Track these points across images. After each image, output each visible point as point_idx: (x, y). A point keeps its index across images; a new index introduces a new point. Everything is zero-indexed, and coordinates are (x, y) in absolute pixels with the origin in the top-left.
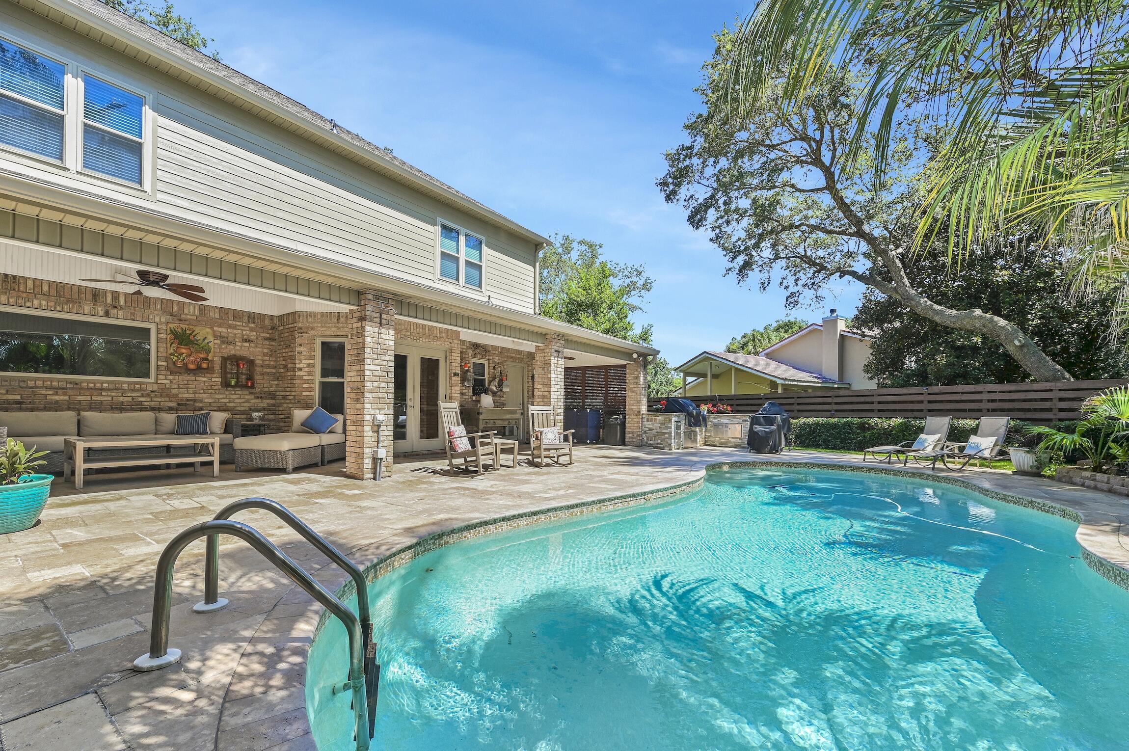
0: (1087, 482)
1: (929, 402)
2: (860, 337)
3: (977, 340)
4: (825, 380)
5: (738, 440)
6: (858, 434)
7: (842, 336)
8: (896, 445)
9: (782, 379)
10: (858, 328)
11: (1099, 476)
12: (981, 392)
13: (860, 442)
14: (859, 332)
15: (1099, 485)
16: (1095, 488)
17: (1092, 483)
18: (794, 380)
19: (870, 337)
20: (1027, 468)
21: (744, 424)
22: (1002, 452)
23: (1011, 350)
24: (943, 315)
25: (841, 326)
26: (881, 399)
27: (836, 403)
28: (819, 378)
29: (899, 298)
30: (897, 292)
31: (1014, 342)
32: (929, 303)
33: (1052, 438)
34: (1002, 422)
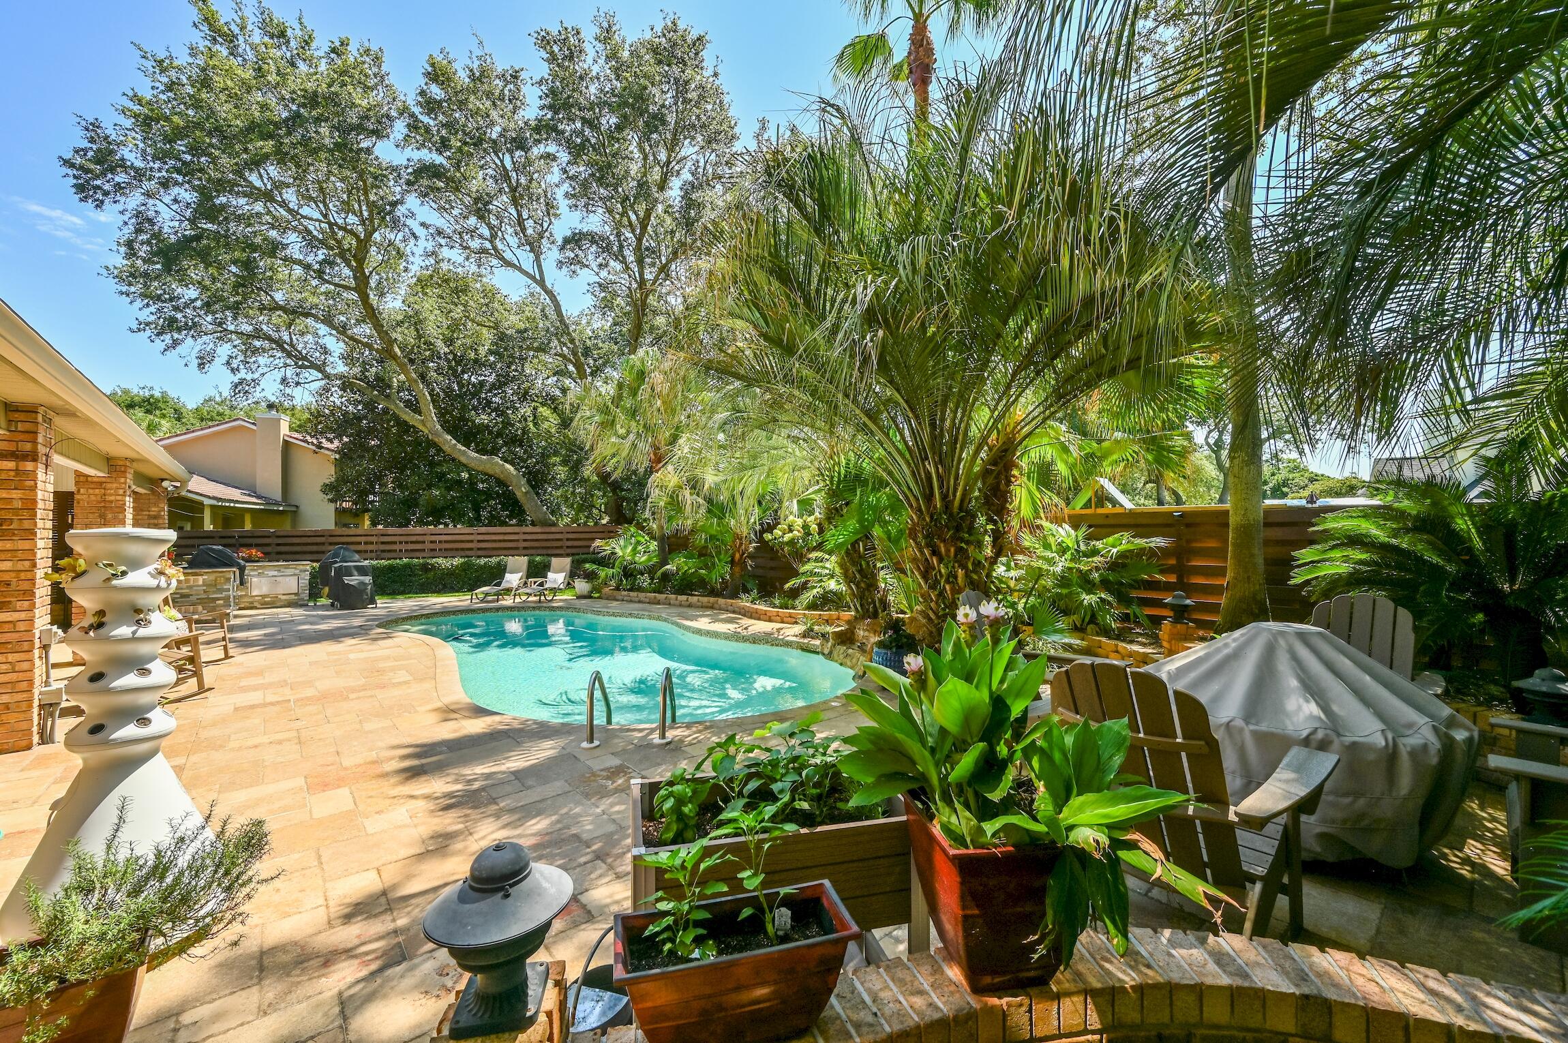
2: (314, 448)
3: (465, 475)
4: (268, 501)
5: (293, 597)
6: (421, 575)
7: (287, 444)
8: (488, 585)
9: (214, 498)
10: (312, 436)
11: (632, 594)
13: (422, 585)
14: (315, 441)
15: (633, 599)
18: (232, 501)
19: (328, 449)
20: (585, 593)
21: (303, 575)
22: (569, 584)
23: (519, 495)
24: (468, 457)
25: (284, 429)
26: (433, 538)
27: (383, 543)
28: (258, 497)
29: (426, 431)
30: (424, 425)
31: (521, 489)
32: (454, 442)
33: (603, 573)
34: (567, 561)
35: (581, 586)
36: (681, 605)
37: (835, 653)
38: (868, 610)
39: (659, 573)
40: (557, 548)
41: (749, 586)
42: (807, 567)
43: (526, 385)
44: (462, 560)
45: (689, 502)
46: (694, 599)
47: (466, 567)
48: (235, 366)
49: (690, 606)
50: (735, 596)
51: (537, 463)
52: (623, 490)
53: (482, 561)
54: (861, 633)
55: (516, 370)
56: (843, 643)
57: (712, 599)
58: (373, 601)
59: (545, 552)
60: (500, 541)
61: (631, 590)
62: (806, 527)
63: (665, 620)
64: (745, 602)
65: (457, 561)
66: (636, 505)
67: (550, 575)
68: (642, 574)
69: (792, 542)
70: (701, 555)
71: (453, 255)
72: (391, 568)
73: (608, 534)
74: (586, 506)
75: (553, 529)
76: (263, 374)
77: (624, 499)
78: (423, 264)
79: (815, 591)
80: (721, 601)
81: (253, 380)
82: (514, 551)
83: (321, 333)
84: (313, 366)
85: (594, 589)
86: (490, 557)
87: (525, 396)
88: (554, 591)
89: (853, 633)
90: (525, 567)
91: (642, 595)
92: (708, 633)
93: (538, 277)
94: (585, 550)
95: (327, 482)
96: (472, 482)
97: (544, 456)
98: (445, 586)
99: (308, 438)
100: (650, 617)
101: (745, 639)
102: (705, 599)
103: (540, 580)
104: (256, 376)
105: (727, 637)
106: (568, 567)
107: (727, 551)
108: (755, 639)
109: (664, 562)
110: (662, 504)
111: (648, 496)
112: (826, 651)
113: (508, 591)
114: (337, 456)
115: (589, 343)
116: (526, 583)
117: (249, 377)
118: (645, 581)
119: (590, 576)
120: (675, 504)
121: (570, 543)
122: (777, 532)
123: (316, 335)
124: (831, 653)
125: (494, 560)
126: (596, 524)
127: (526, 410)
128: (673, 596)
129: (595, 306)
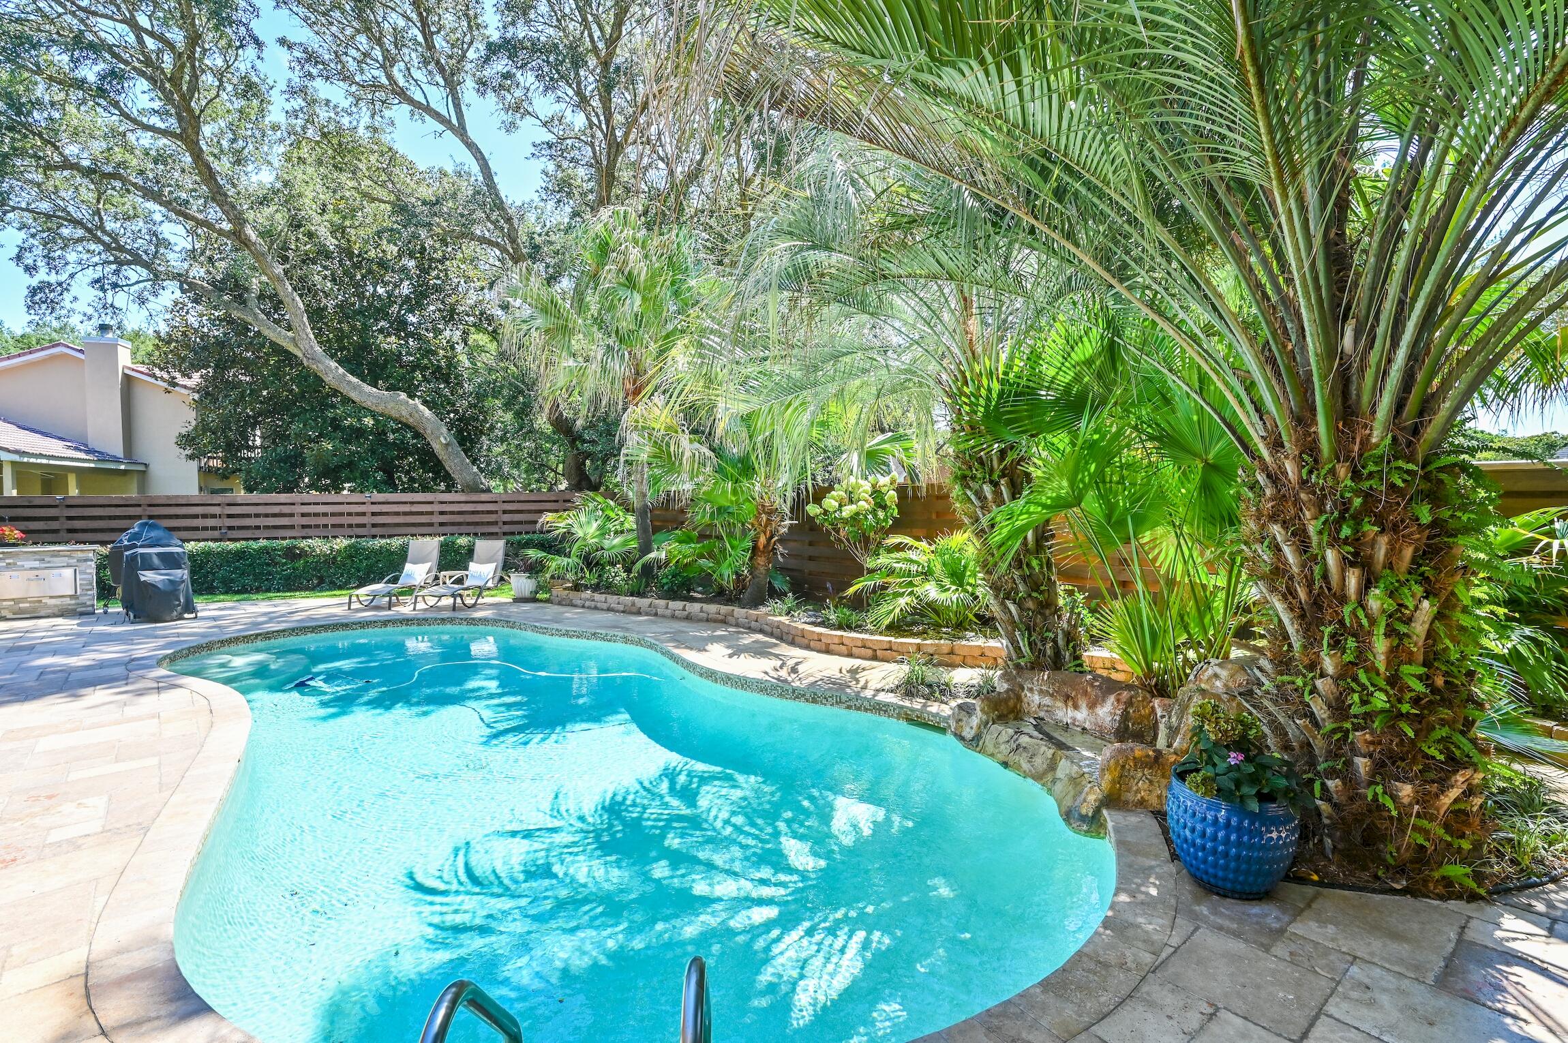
0: (587, 604)
1: (373, 514)
2: (165, 385)
3: (369, 421)
4: (103, 457)
5: (68, 601)
6: (285, 564)
7: (128, 379)
8: (379, 581)
9: (16, 452)
10: (161, 369)
11: (597, 596)
12: (432, 503)
13: (288, 578)
14: (166, 376)
15: (599, 605)
16: (596, 608)
17: (593, 604)
18: (41, 456)
19: (185, 387)
20: (527, 594)
21: (83, 566)
22: (502, 579)
23: (436, 447)
24: (361, 392)
25: (124, 358)
26: (306, 509)
27: (229, 516)
28: (88, 452)
29: (300, 354)
30: (296, 346)
31: (441, 438)
32: (341, 370)
33: (556, 563)
34: (499, 545)
35: (521, 583)
36: (673, 617)
37: (988, 740)
38: (1042, 652)
39: (638, 566)
40: (489, 523)
41: (777, 585)
42: (884, 560)
43: (453, 299)
44: (346, 542)
45: (688, 454)
46: (695, 608)
47: (353, 553)
48: (30, 262)
49: (688, 618)
50: (757, 602)
51: (471, 406)
52: (584, 441)
53: (379, 543)
54: (1036, 698)
55: (438, 278)
56: (1002, 718)
57: (724, 609)
58: (189, 608)
59: (472, 529)
60: (405, 514)
61: (596, 588)
62: (876, 492)
63: (651, 646)
64: (775, 613)
65: (341, 543)
66: (604, 462)
67: (473, 566)
68: (613, 564)
69: (855, 518)
70: (702, 537)
71: (334, 92)
72: (240, 555)
73: (562, 504)
74: (538, 467)
75: (484, 497)
76: (72, 276)
77: (588, 455)
78: (288, 107)
79: (902, 602)
80: (739, 612)
81: (60, 284)
82: (425, 529)
83: (157, 217)
84: (137, 260)
85: (540, 588)
86: (390, 536)
87: (451, 315)
88: (481, 590)
89: (1019, 699)
90: (435, 554)
91: (612, 599)
92: (728, 679)
93: (454, 121)
94: (528, 527)
95: (184, 431)
96: (380, 433)
97: (480, 396)
98: (321, 580)
99: (157, 371)
100: (626, 640)
101: (797, 695)
102: (712, 608)
103: (458, 574)
104: (63, 277)
105: (762, 687)
106: (500, 555)
107: (744, 532)
108: (814, 695)
109: (645, 549)
110: (644, 457)
111: (621, 445)
112: (968, 733)
113: (410, 590)
114: (196, 396)
115: (538, 240)
116: (437, 578)
117: (53, 278)
118: (617, 574)
119: (534, 569)
120: (666, 458)
121: (507, 517)
122: (830, 503)
123: (148, 219)
124: (978, 737)
125: (396, 542)
126: (550, 489)
127: (452, 334)
128: (662, 602)
129: (546, 189)
